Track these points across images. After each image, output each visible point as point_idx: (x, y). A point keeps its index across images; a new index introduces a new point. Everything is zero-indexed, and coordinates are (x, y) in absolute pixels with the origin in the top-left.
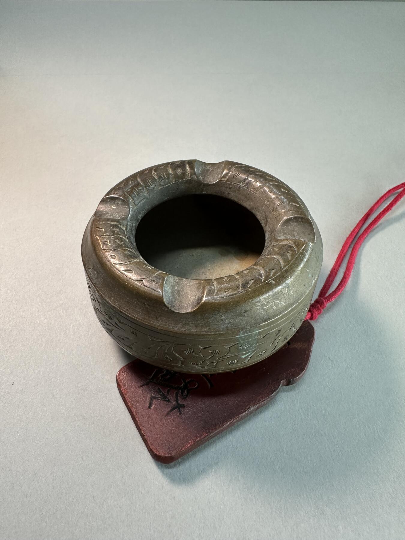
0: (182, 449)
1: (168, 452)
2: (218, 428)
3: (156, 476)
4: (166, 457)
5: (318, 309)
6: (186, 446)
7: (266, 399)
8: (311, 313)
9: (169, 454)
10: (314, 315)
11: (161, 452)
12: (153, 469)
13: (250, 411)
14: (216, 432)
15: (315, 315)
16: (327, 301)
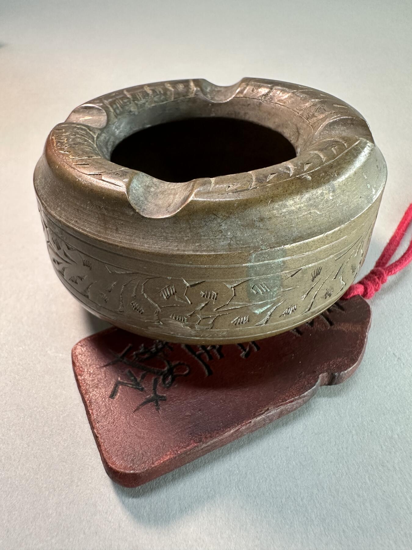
0: (153, 464)
1: (131, 467)
2: (215, 437)
3: (111, 507)
4: (126, 475)
5: (375, 281)
6: (160, 459)
7: (296, 400)
8: (364, 287)
9: (133, 469)
10: (369, 290)
11: (119, 465)
12: (108, 495)
13: (268, 415)
14: (212, 442)
15: (371, 290)
16: (387, 272)
